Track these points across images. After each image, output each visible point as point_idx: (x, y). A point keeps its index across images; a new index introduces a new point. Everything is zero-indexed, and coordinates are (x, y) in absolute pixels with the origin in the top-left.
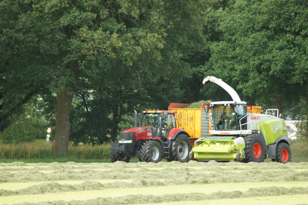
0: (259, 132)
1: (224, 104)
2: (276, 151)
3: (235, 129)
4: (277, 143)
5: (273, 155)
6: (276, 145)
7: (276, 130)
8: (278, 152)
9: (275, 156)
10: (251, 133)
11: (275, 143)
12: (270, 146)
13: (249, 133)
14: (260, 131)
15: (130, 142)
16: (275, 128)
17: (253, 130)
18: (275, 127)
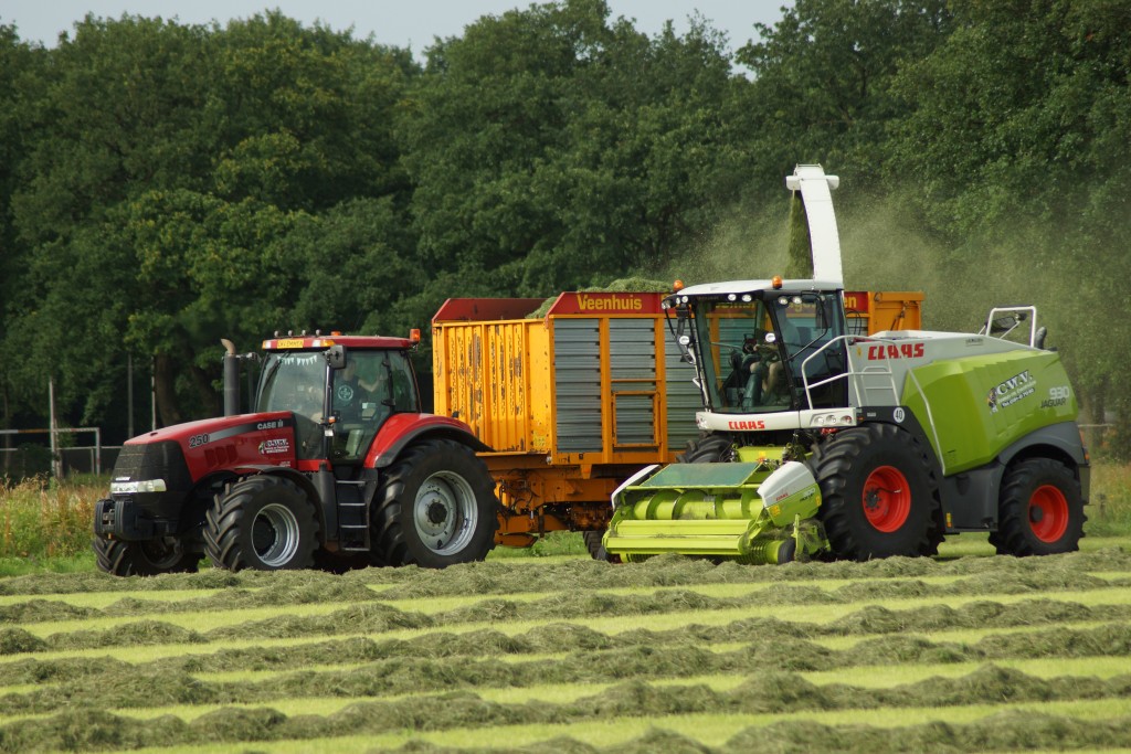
0: (899, 416)
1: (727, 295)
2: (1002, 498)
3: (786, 404)
4: (1005, 459)
5: (987, 515)
6: (1000, 470)
7: (999, 401)
8: (1013, 502)
9: (996, 521)
10: (854, 424)
11: (995, 461)
12: (972, 476)
13: (846, 423)
14: (906, 408)
15: (156, 485)
16: (999, 392)
17: (866, 409)
18: (994, 390)
